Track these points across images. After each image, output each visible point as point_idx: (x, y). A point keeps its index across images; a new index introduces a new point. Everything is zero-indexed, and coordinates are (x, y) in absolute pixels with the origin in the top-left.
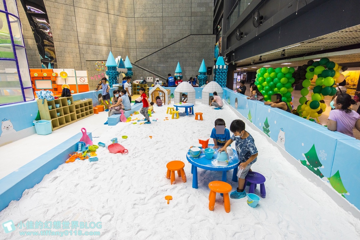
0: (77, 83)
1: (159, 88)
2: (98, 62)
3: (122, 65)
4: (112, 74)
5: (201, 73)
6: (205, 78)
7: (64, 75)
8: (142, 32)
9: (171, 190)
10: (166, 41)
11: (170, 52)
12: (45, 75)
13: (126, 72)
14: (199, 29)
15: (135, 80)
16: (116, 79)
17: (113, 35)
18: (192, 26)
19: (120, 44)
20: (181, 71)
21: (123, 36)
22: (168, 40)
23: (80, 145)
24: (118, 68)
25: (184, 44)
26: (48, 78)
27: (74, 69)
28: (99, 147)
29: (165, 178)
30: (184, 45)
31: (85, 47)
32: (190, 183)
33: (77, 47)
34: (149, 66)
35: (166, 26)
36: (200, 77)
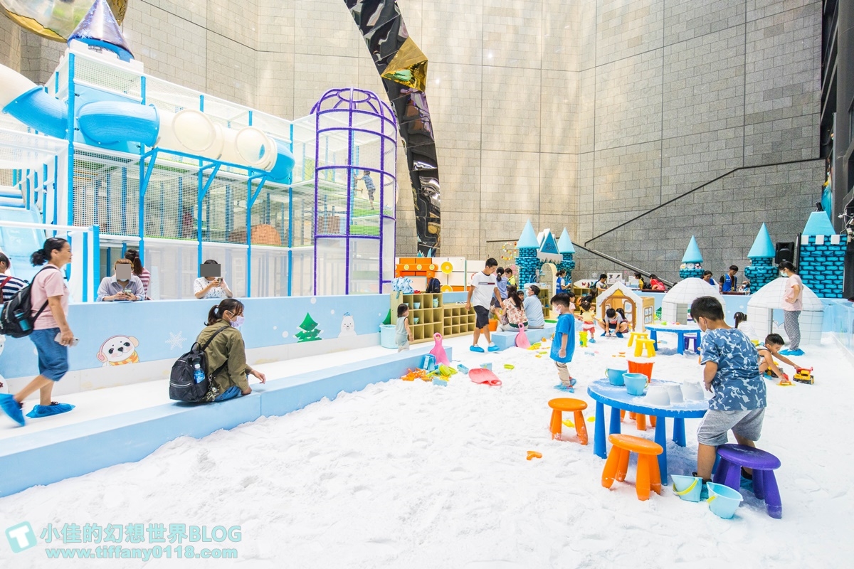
0: (466, 284)
1: (621, 292)
2: (507, 243)
3: (550, 246)
4: (526, 263)
5: (755, 260)
6: (767, 273)
7: (447, 268)
8: (610, 177)
9: (545, 445)
10: (670, 192)
11: (675, 215)
12: (419, 267)
13: (560, 261)
14: (770, 152)
15: (580, 279)
16: (535, 274)
17: (546, 191)
18: (746, 148)
19: (559, 208)
20: (698, 258)
21: (565, 191)
22: (674, 188)
23: (427, 359)
24: (542, 251)
25: (716, 193)
26: (423, 273)
27: (464, 258)
28: (459, 372)
29: (545, 429)
30: (717, 196)
31: (490, 218)
32: (592, 445)
33: (477, 219)
34: (617, 249)
35: (671, 159)
36: (751, 271)
